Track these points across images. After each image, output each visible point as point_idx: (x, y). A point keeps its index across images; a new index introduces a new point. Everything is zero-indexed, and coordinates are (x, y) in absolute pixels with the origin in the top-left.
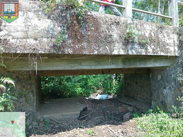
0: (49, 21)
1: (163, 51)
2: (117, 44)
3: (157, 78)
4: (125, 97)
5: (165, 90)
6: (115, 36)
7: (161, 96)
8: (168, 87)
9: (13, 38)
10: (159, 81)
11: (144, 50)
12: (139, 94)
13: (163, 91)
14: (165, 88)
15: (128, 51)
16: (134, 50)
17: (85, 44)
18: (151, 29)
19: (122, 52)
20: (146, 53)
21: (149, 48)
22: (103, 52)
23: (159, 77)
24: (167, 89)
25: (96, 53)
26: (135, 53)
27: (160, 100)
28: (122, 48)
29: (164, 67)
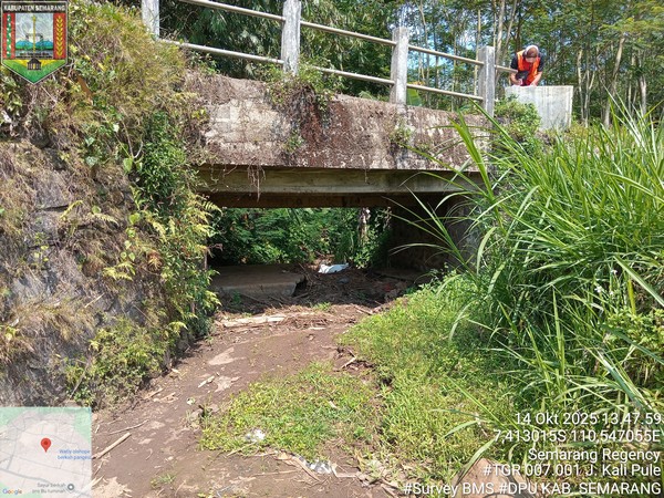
0: (274, 113)
2: (378, 152)
6: (375, 137)
9: (226, 142)
11: (423, 161)
15: (396, 163)
17: (327, 151)
18: (438, 122)
19: (386, 166)
20: (427, 166)
22: (356, 165)
25: (344, 165)
26: (407, 167)
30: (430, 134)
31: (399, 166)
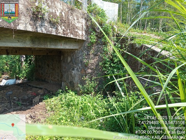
1: (72, 34)
3: (67, 60)
4: (36, 80)
5: (73, 71)
7: (70, 77)
8: (76, 69)
10: (69, 63)
11: (54, 30)
12: (50, 77)
13: (72, 72)
14: (73, 69)
15: (37, 28)
16: (44, 28)
18: (62, 8)
19: (30, 29)
20: (56, 33)
21: (59, 28)
23: (69, 59)
24: (75, 70)
26: (45, 32)
27: (69, 81)
28: (30, 24)
29: (73, 49)
30: (58, 14)
31: (39, 30)
